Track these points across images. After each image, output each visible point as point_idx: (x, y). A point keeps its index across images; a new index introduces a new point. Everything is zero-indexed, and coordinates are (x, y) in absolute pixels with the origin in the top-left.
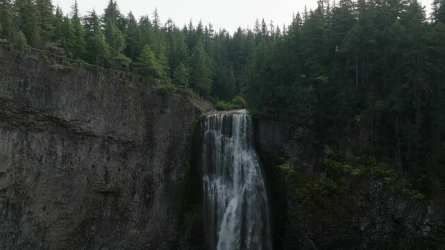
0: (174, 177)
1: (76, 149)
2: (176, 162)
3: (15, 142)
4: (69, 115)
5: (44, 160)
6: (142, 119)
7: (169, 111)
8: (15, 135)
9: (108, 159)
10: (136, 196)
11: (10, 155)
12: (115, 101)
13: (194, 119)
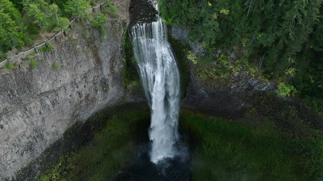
0: (116, 69)
1: (57, 95)
2: (116, 63)
3: (21, 115)
4: (47, 87)
5: (42, 112)
6: (90, 54)
7: (105, 37)
8: (19, 113)
9: (78, 87)
10: (98, 92)
11: (23, 122)
12: (70, 57)
13: (123, 32)
